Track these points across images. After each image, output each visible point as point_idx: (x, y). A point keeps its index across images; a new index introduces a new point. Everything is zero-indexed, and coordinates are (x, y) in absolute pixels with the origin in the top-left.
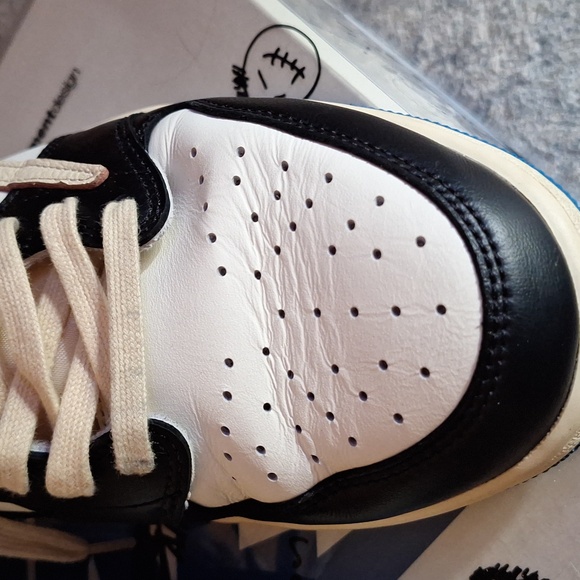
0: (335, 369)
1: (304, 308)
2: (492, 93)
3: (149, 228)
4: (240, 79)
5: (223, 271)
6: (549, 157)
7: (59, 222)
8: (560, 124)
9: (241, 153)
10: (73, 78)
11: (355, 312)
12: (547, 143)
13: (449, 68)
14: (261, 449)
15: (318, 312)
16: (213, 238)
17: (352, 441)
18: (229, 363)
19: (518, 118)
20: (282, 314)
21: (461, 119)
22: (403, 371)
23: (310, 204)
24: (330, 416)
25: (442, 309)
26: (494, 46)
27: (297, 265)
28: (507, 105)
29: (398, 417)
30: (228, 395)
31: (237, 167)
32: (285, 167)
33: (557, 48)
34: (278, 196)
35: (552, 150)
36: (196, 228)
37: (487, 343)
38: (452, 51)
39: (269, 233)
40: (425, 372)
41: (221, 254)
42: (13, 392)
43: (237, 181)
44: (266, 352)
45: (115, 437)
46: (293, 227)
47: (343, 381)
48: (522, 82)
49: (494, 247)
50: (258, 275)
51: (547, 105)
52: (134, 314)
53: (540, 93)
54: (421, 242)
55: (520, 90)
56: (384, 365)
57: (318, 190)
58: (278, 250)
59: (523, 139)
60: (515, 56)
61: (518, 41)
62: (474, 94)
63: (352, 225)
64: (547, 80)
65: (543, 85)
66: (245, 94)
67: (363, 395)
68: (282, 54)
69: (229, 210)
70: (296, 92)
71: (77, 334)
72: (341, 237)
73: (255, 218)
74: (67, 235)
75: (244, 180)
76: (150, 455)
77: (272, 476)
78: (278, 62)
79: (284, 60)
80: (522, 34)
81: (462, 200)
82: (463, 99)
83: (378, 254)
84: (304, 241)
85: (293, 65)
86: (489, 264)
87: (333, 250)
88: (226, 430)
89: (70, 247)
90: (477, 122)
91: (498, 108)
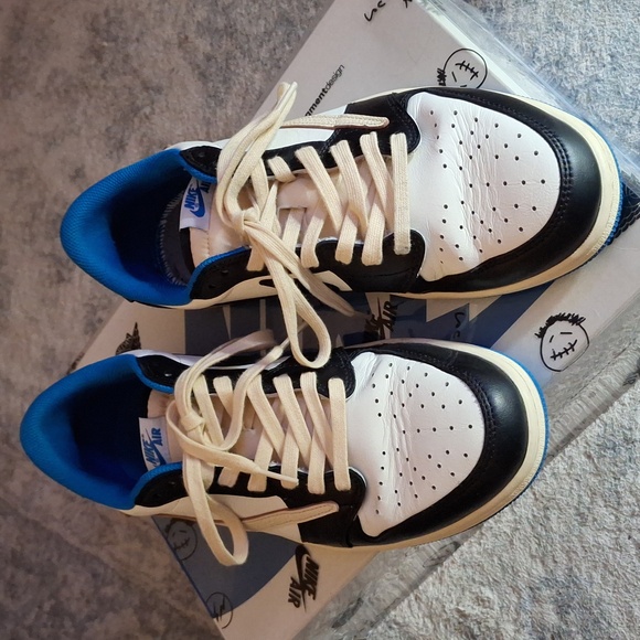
0: (494, 209)
1: (481, 183)
2: (580, 86)
3: (412, 146)
4: (442, 76)
5: (445, 166)
6: (612, 127)
7: (369, 143)
8: (620, 107)
9: (456, 113)
10: (340, 70)
11: (505, 184)
12: (611, 119)
13: (554, 70)
14: (457, 246)
15: (488, 185)
16: (441, 151)
17: (499, 241)
18: (446, 207)
19: (595, 102)
20: (471, 186)
21: (558, 101)
22: (525, 208)
23: (487, 137)
24: (490, 230)
25: (543, 182)
26: (583, 56)
27: (479, 163)
28: (588, 94)
29: (521, 229)
30: (444, 221)
31: (454, 120)
32: (476, 120)
33: (620, 60)
34: (472, 133)
35: (614, 122)
36: (433, 147)
37: (561, 195)
38: (557, 58)
39: (467, 149)
40: (534, 209)
41: (445, 158)
42: (347, 218)
43: (453, 126)
44: (463, 203)
45: (396, 236)
46: (479, 147)
47: (497, 214)
48: (598, 80)
49: (567, 156)
50: (461, 168)
51: (612, 95)
52: (405, 183)
53: (609, 87)
54: (536, 154)
55: (597, 85)
56: (516, 206)
57: (491, 131)
58: (471, 157)
59: (597, 115)
60: (595, 64)
61: (597, 55)
62: (569, 86)
63: (506, 146)
64: (613, 80)
65: (611, 83)
66: (444, 84)
67: (506, 220)
68: (466, 64)
69: (449, 139)
70: (472, 84)
71: (376, 190)
72: (501, 151)
73: (461, 143)
74: (374, 149)
75: (456, 126)
76: (410, 245)
77: (461, 259)
78: (463, 68)
79: (467, 67)
80: (601, 50)
81: (555, 136)
82: (561, 89)
83: (517, 159)
84: (484, 153)
85: (472, 70)
86: (566, 169)
87: (497, 157)
88: (442, 237)
89: (375, 154)
90: (568, 104)
91: (582, 96)
